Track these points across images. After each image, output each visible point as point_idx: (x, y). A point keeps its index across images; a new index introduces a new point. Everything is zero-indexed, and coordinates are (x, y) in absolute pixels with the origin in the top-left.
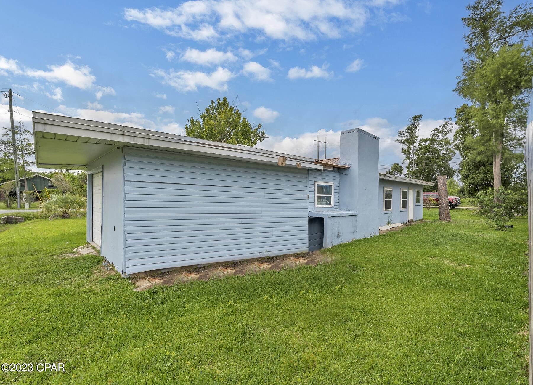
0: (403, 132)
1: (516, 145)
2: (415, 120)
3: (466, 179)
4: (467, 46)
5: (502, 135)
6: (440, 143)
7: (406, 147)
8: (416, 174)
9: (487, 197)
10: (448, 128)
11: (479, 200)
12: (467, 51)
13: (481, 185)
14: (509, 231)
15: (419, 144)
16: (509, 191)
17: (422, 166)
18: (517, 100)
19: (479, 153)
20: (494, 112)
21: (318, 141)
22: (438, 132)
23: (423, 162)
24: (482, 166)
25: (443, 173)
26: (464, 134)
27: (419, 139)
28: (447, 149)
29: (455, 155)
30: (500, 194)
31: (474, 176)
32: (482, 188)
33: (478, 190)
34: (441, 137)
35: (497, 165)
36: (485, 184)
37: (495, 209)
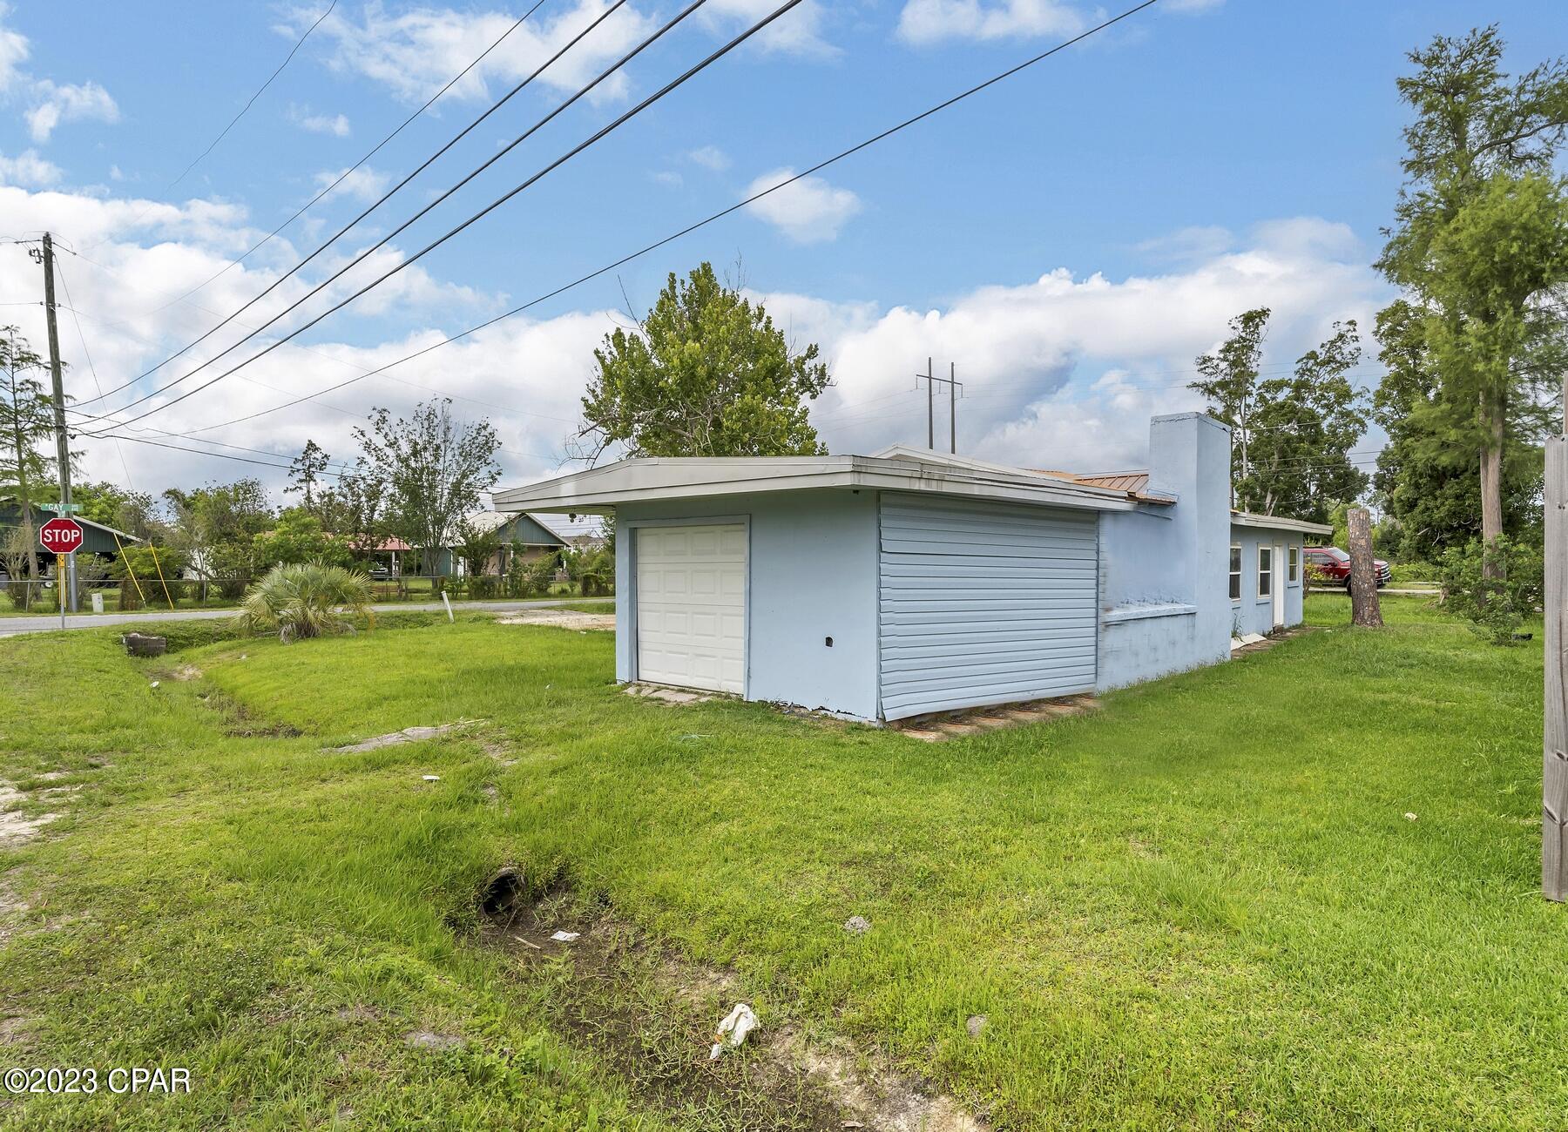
0: (1211, 359)
1: (1537, 427)
2: (1246, 326)
3: (1407, 512)
4: (1412, 156)
5: (1503, 402)
6: (1322, 395)
7: (1220, 408)
8: (1252, 488)
9: (1465, 562)
10: (1346, 352)
11: (1445, 570)
12: (1410, 165)
13: (1450, 529)
14: (1524, 646)
15: (1260, 395)
16: (1522, 547)
17: (1270, 464)
18: (1536, 311)
19: (1445, 446)
20: (1482, 344)
21: (930, 378)
22: (1317, 364)
23: (1273, 454)
24: (1451, 476)
25: (1329, 484)
26: (1404, 391)
27: (1258, 381)
28: (1341, 413)
29: (1364, 432)
30: (1499, 554)
31: (1431, 504)
32: (1451, 539)
33: (1442, 543)
34: (1324, 376)
35: (1490, 478)
36: (1460, 526)
37: (1490, 595)
